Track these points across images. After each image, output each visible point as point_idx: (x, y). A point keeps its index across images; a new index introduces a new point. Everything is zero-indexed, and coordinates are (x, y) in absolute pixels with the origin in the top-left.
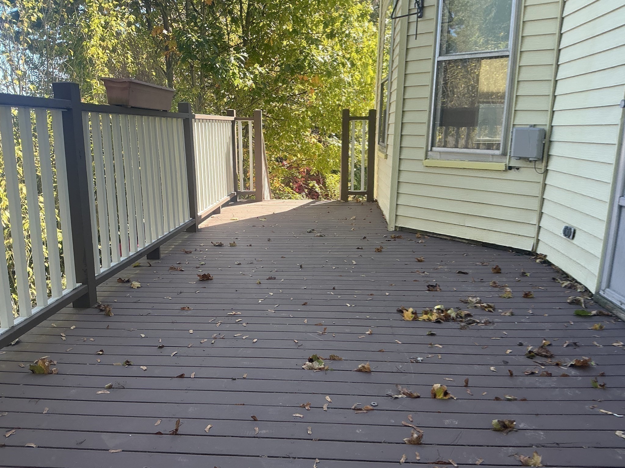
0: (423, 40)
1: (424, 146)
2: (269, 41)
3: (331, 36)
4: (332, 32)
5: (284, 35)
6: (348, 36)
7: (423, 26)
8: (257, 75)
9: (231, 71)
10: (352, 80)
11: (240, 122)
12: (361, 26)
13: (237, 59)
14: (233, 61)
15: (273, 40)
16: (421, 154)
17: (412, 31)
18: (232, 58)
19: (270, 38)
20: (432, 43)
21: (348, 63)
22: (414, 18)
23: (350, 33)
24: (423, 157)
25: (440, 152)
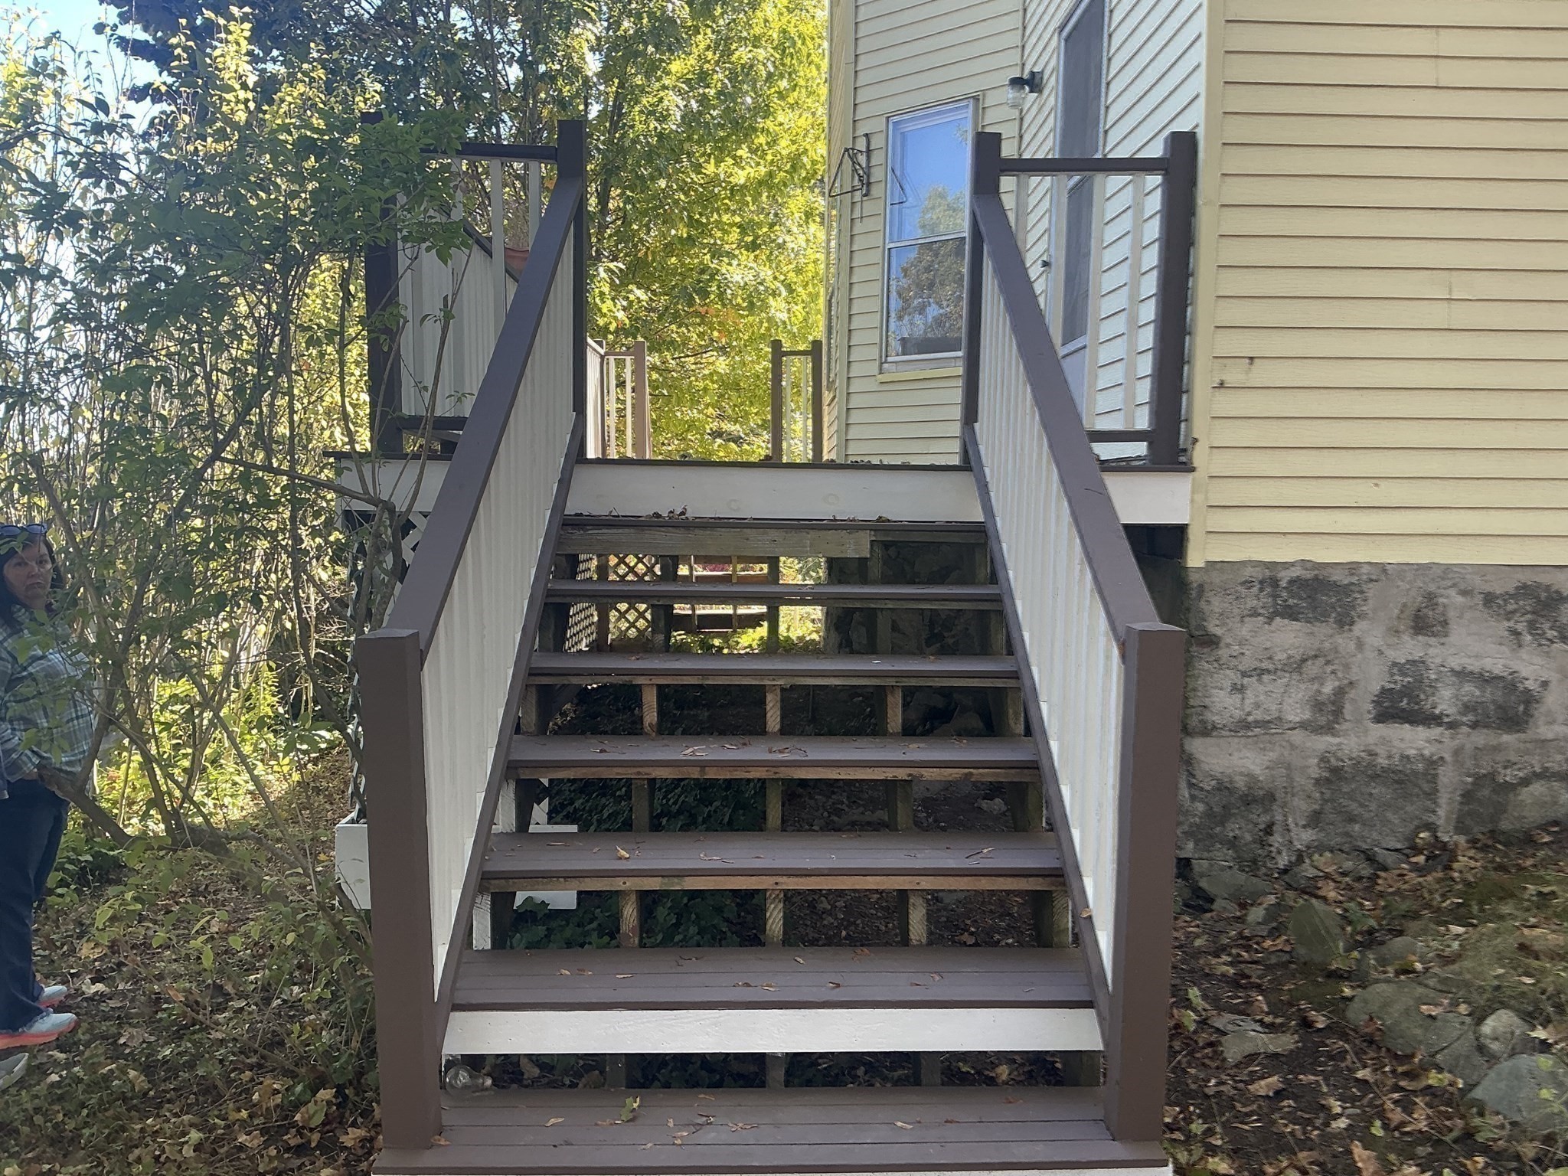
0: (870, 224)
1: (877, 357)
2: (646, 253)
3: (753, 247)
4: (753, 242)
5: (669, 249)
6: (780, 246)
7: (869, 207)
8: (632, 302)
9: (597, 290)
10: (789, 318)
11: (612, 358)
12: (803, 233)
13: (609, 270)
14: (603, 274)
15: (653, 253)
16: (874, 368)
17: (857, 214)
18: (601, 270)
19: (648, 248)
20: (881, 227)
21: (782, 289)
22: (858, 195)
23: (785, 242)
24: (876, 372)
25: (896, 362)
